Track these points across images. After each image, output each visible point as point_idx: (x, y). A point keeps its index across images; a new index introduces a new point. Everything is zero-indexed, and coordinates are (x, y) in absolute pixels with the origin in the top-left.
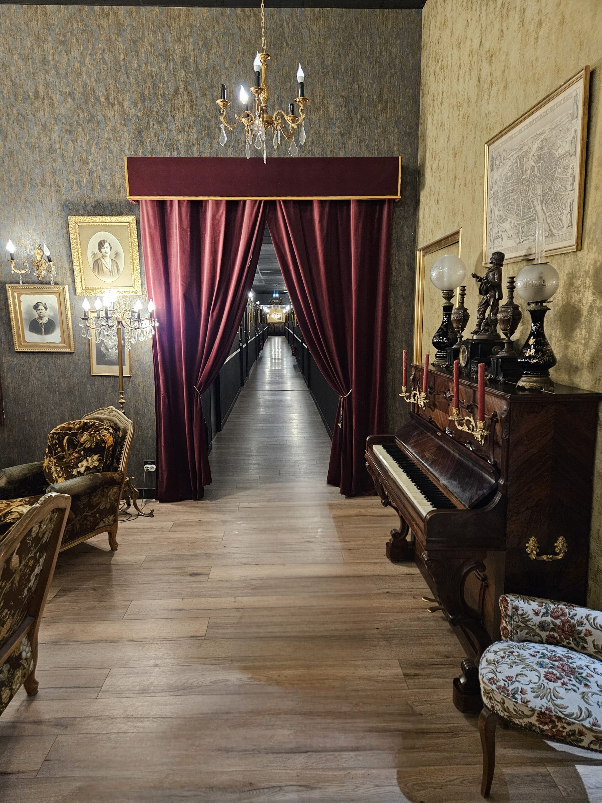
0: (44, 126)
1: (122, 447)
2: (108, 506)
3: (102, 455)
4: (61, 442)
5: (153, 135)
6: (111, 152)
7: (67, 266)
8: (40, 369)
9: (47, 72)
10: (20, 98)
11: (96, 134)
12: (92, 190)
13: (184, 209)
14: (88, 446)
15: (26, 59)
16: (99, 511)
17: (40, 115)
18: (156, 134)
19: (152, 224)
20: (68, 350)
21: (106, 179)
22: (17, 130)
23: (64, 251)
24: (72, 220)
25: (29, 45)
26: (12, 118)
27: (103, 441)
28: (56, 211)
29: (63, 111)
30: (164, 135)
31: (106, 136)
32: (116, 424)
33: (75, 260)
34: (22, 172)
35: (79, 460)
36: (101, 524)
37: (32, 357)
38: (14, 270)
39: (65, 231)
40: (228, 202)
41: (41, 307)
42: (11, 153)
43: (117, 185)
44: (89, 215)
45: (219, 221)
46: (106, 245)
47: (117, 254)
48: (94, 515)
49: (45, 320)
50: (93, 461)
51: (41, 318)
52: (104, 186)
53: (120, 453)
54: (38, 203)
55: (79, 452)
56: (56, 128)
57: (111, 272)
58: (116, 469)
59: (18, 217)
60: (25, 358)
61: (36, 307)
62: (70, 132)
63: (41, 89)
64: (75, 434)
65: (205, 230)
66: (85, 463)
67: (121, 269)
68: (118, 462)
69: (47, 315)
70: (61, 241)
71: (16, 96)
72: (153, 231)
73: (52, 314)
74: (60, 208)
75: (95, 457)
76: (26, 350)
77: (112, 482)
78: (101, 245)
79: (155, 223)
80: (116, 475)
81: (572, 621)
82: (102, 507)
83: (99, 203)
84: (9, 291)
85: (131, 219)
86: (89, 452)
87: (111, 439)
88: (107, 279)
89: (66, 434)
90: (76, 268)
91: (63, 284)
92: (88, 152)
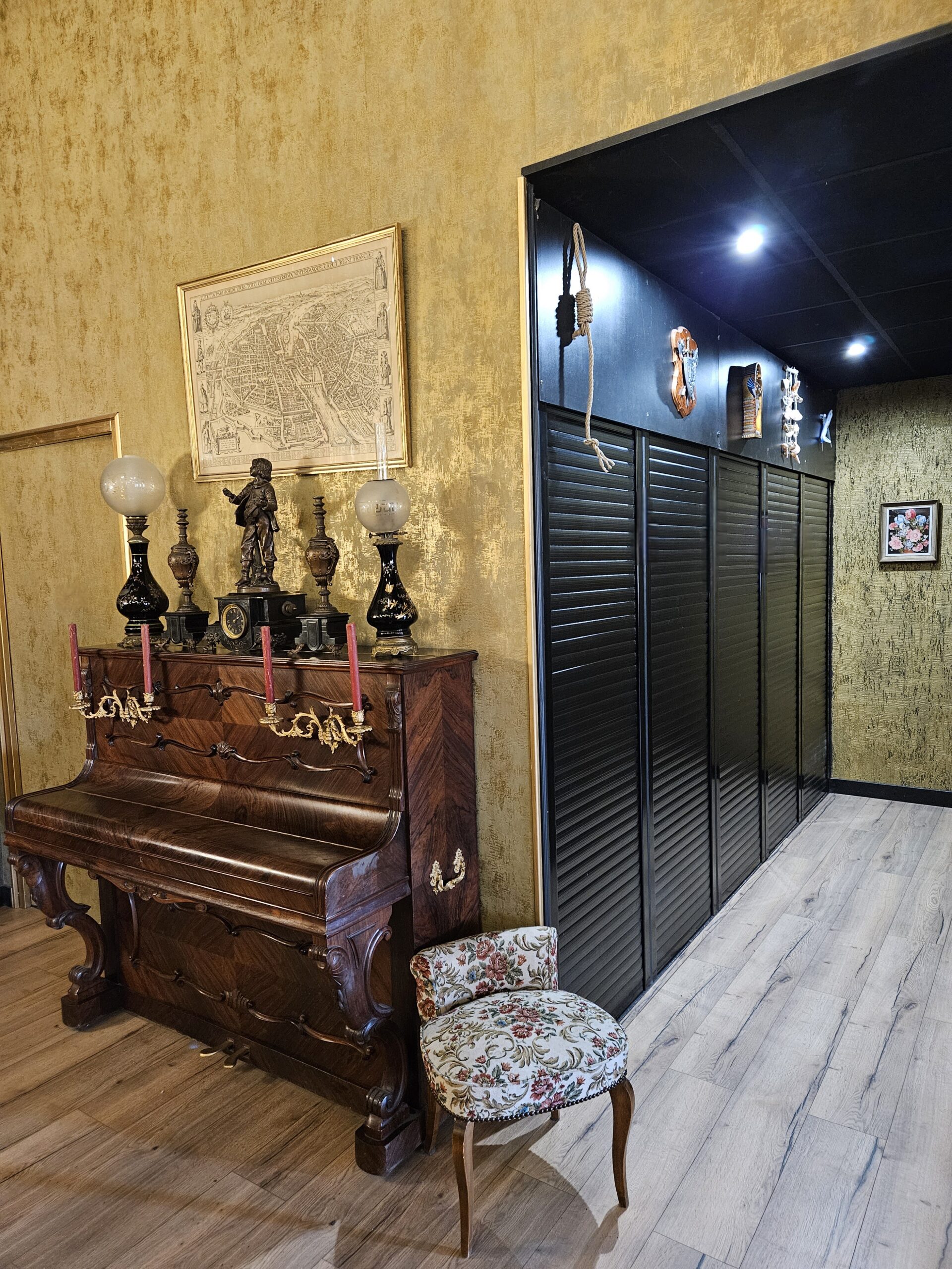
81: (502, 953)
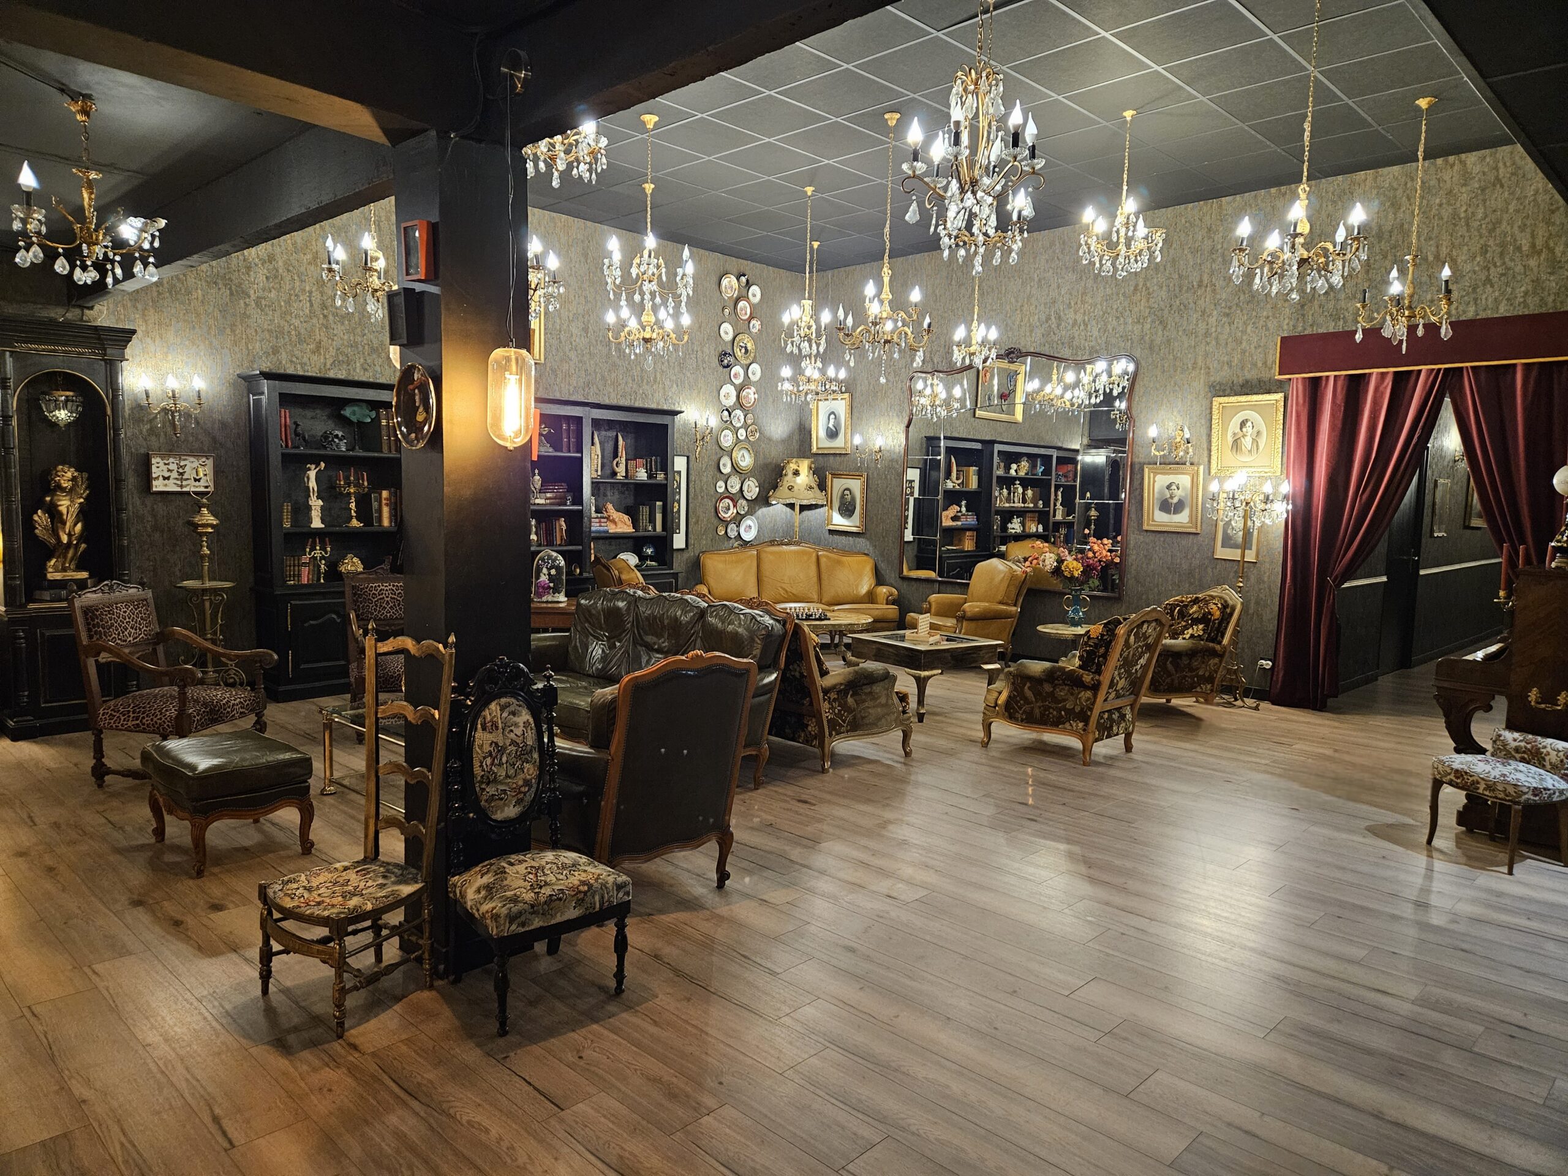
0: (1203, 312)
1: (1228, 623)
2: (1207, 674)
3: (1207, 626)
4: (1172, 611)
5: (1317, 307)
6: (1267, 329)
7: (1205, 446)
8: (1164, 548)
9: (1214, 261)
10: (1185, 288)
11: (1254, 314)
12: (1242, 368)
13: (1340, 383)
14: (1195, 616)
15: (1195, 251)
16: (1197, 676)
17: (1201, 302)
18: (1320, 306)
19: (1301, 400)
20: (1193, 530)
21: (1258, 358)
22: (1177, 319)
23: (1204, 431)
24: (1217, 401)
25: (1200, 238)
26: (1174, 308)
27: (1210, 613)
28: (1202, 392)
29: (1224, 296)
30: (1331, 305)
31: (1265, 314)
32: (1226, 601)
33: (1214, 440)
34: (1175, 358)
35: (1186, 628)
36: (1198, 689)
37: (1158, 535)
38: (1154, 452)
39: (1208, 411)
40: (1395, 373)
41: (1174, 487)
42: (1169, 341)
43: (1269, 363)
44: (1236, 395)
45: (1383, 394)
46: (1249, 424)
47: (1258, 433)
48: (1192, 678)
49: (1175, 500)
50: (1198, 630)
51: (1172, 497)
52: (1255, 365)
53: (1226, 628)
54: (1186, 386)
55: (1187, 621)
56: (1215, 312)
57: (1250, 451)
58: (1220, 643)
59: (1165, 400)
60: (1152, 537)
61: (1169, 487)
62: (1228, 315)
63: (1206, 278)
64: (1186, 606)
65: (1365, 403)
66: (1190, 631)
67: (1261, 448)
68: (1223, 637)
69: (1178, 494)
70: (1203, 422)
71: (1181, 287)
72: (1301, 408)
73: (1183, 494)
74: (1207, 389)
75: (1201, 626)
76: (1153, 528)
77: (1214, 653)
78: (1243, 424)
79: (1304, 401)
80: (1218, 647)
82: (1201, 673)
83: (1247, 382)
84: (1146, 470)
85: (1280, 396)
86: (1196, 621)
87: (1218, 613)
88: (1245, 458)
89: (1178, 605)
90: (1214, 448)
91: (1199, 464)
92: (1244, 332)
